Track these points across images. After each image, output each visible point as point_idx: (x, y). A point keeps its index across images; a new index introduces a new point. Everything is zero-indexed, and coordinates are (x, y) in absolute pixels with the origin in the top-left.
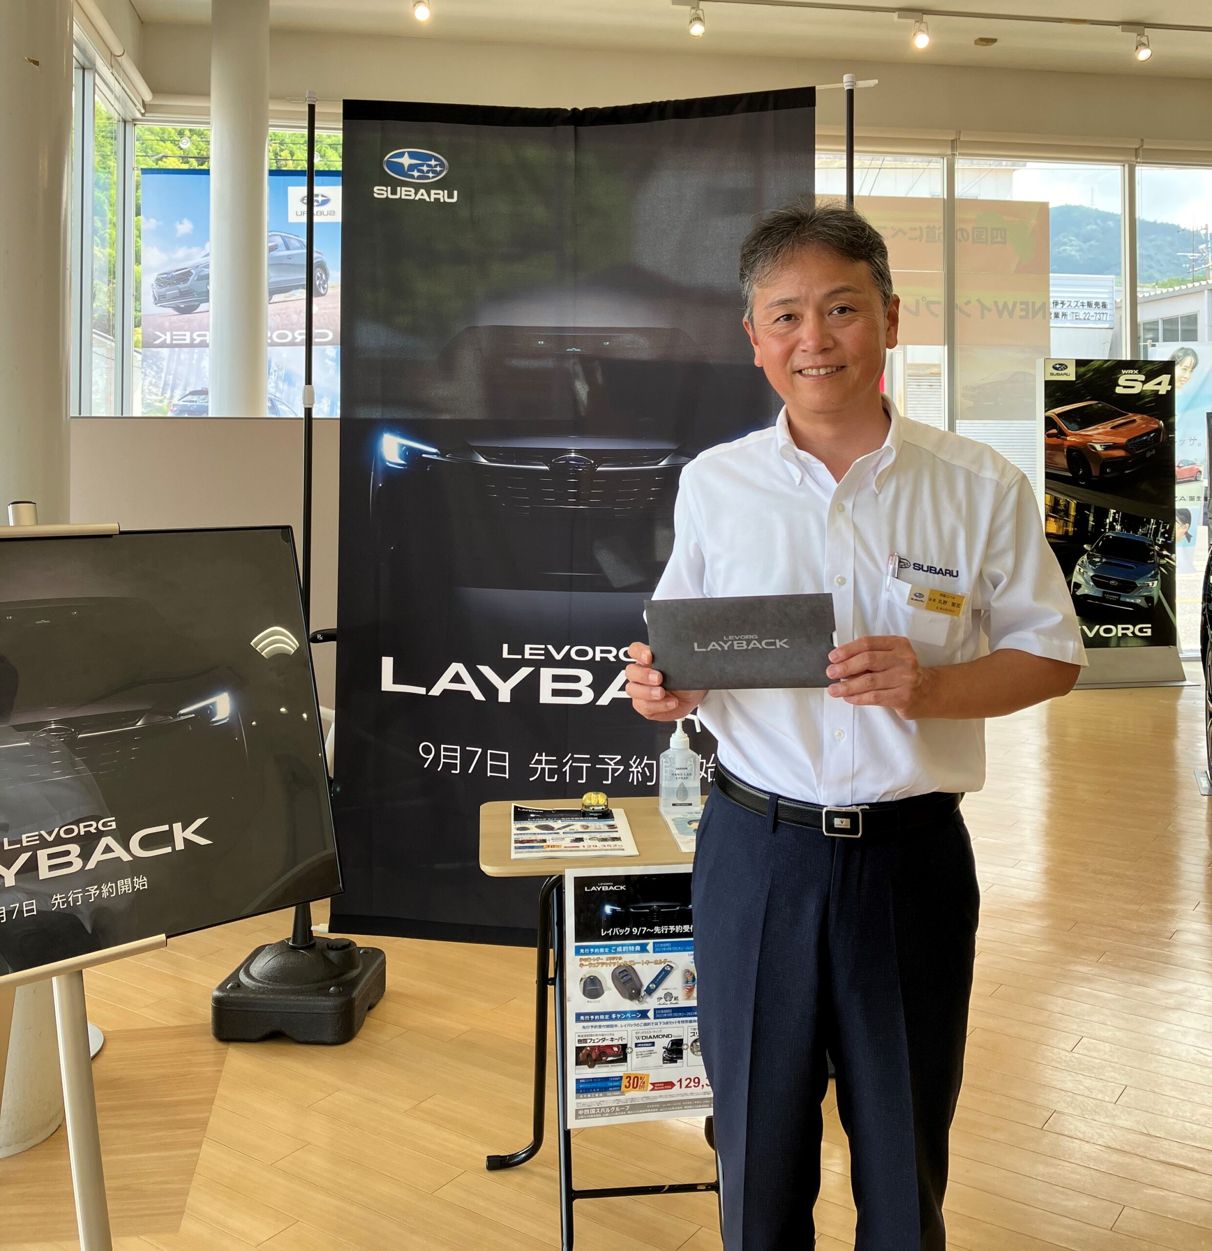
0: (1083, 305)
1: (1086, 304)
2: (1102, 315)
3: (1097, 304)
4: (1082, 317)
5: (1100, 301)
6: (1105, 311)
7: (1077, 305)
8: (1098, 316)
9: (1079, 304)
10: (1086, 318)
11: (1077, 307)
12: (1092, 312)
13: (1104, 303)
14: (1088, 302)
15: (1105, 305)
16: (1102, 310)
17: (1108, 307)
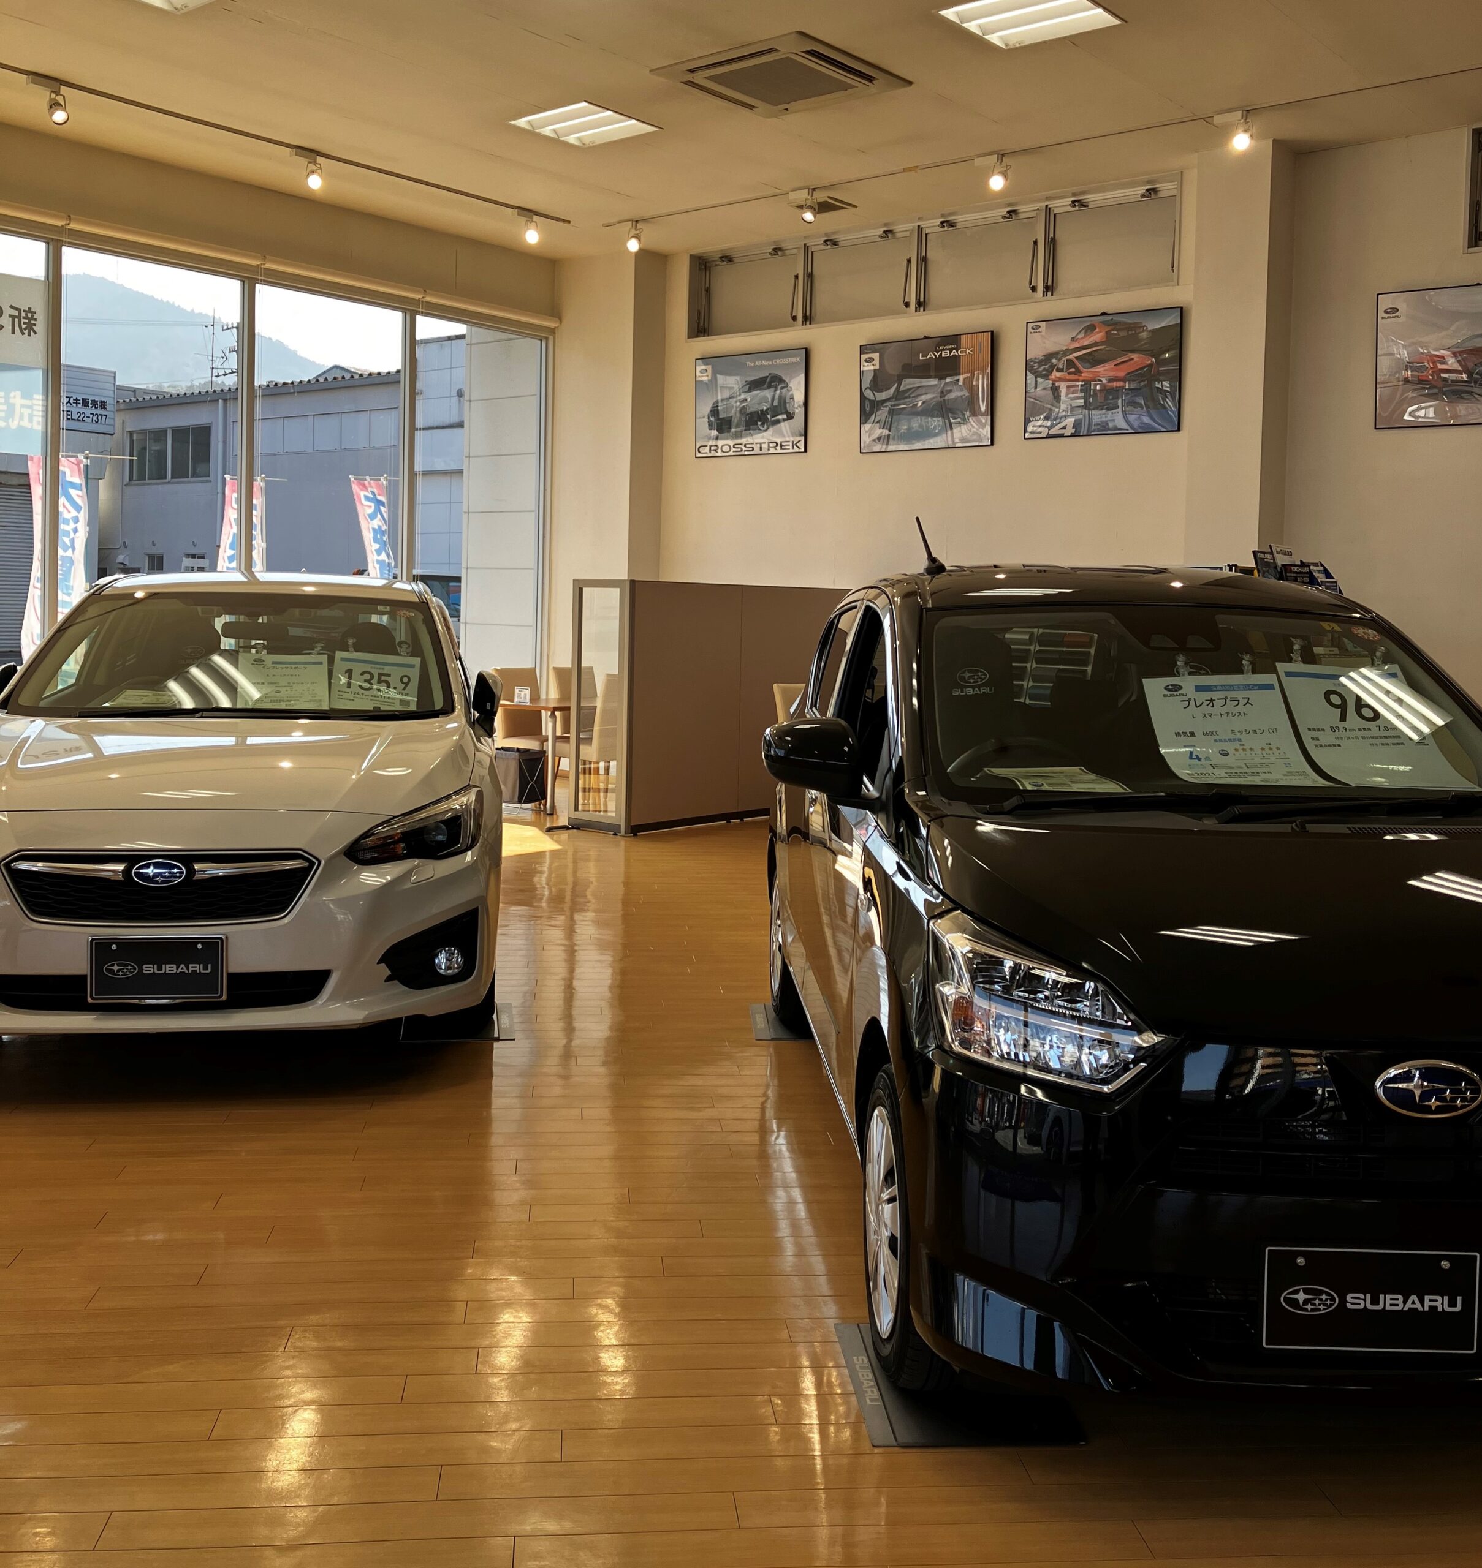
0: (77, 403)
1: (81, 402)
2: (100, 417)
3: (94, 402)
4: (75, 417)
5: (99, 399)
6: (103, 412)
7: (69, 402)
8: (95, 418)
9: (72, 401)
10: (80, 418)
11: (69, 404)
12: (88, 411)
13: (104, 402)
14: (83, 399)
15: (104, 405)
16: (100, 411)
17: (109, 407)
